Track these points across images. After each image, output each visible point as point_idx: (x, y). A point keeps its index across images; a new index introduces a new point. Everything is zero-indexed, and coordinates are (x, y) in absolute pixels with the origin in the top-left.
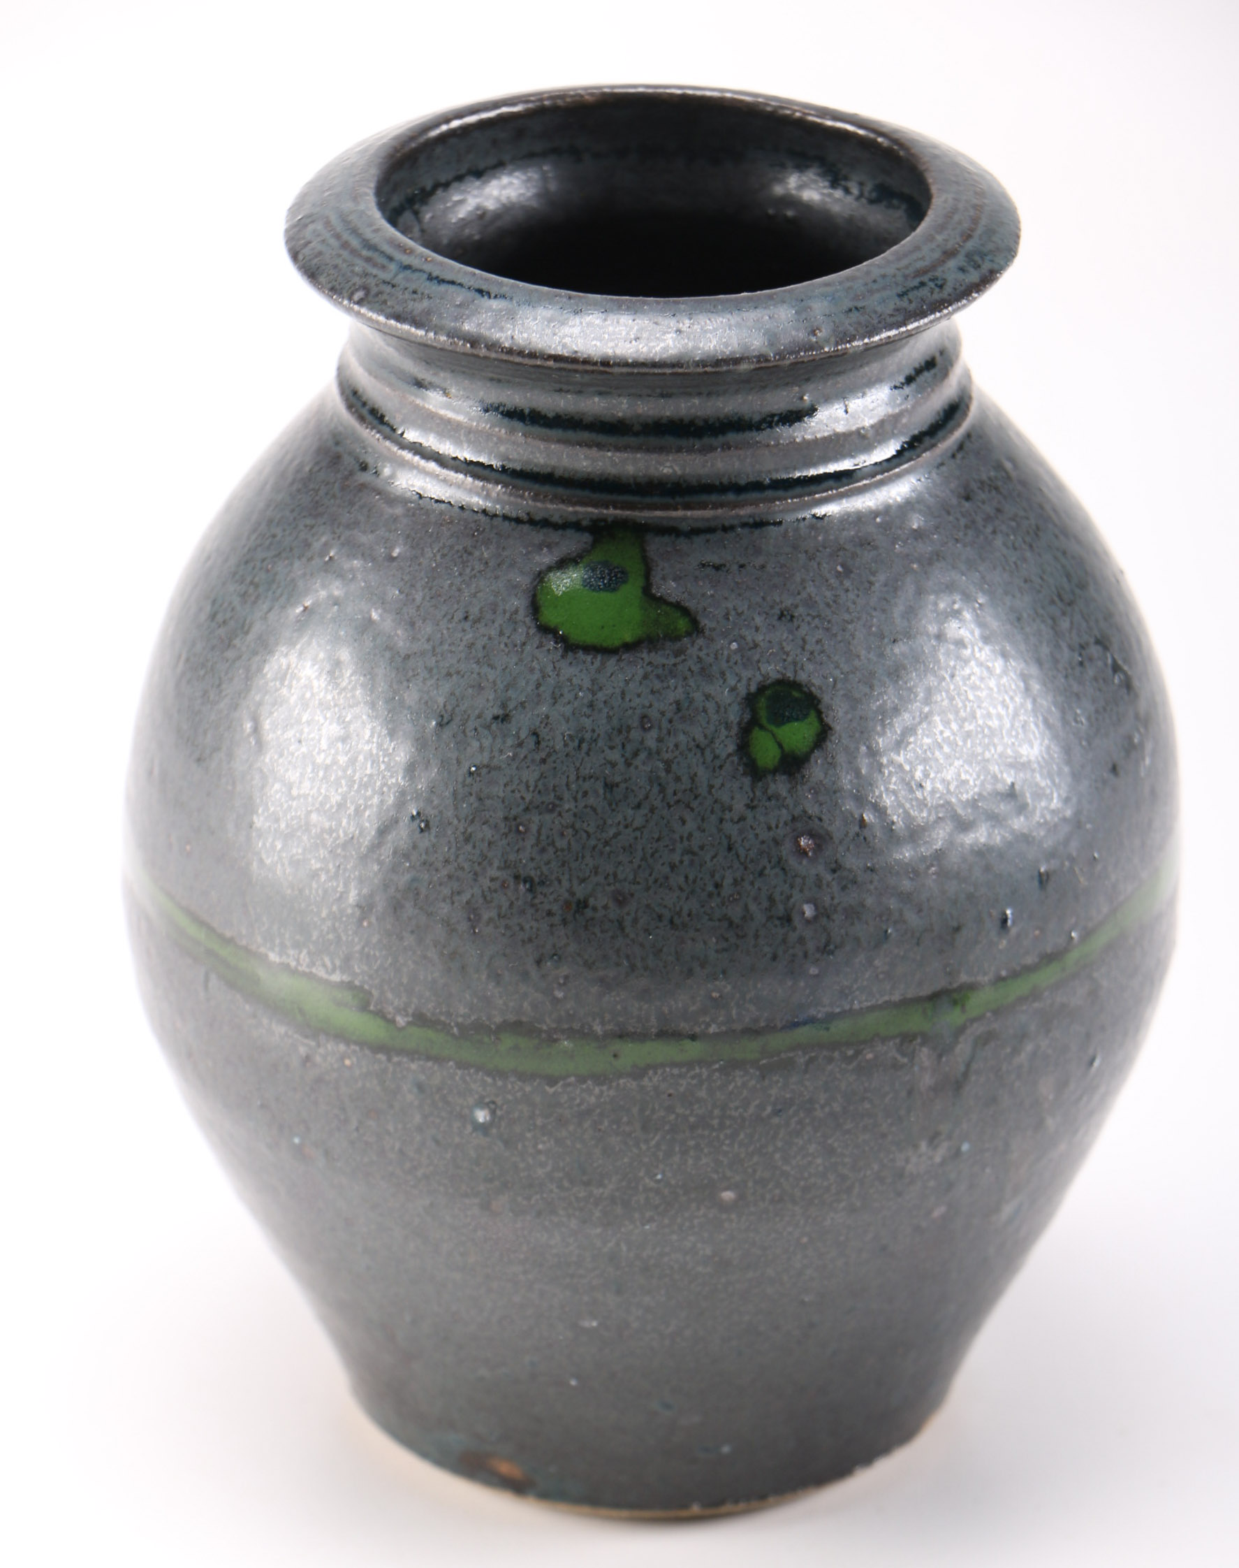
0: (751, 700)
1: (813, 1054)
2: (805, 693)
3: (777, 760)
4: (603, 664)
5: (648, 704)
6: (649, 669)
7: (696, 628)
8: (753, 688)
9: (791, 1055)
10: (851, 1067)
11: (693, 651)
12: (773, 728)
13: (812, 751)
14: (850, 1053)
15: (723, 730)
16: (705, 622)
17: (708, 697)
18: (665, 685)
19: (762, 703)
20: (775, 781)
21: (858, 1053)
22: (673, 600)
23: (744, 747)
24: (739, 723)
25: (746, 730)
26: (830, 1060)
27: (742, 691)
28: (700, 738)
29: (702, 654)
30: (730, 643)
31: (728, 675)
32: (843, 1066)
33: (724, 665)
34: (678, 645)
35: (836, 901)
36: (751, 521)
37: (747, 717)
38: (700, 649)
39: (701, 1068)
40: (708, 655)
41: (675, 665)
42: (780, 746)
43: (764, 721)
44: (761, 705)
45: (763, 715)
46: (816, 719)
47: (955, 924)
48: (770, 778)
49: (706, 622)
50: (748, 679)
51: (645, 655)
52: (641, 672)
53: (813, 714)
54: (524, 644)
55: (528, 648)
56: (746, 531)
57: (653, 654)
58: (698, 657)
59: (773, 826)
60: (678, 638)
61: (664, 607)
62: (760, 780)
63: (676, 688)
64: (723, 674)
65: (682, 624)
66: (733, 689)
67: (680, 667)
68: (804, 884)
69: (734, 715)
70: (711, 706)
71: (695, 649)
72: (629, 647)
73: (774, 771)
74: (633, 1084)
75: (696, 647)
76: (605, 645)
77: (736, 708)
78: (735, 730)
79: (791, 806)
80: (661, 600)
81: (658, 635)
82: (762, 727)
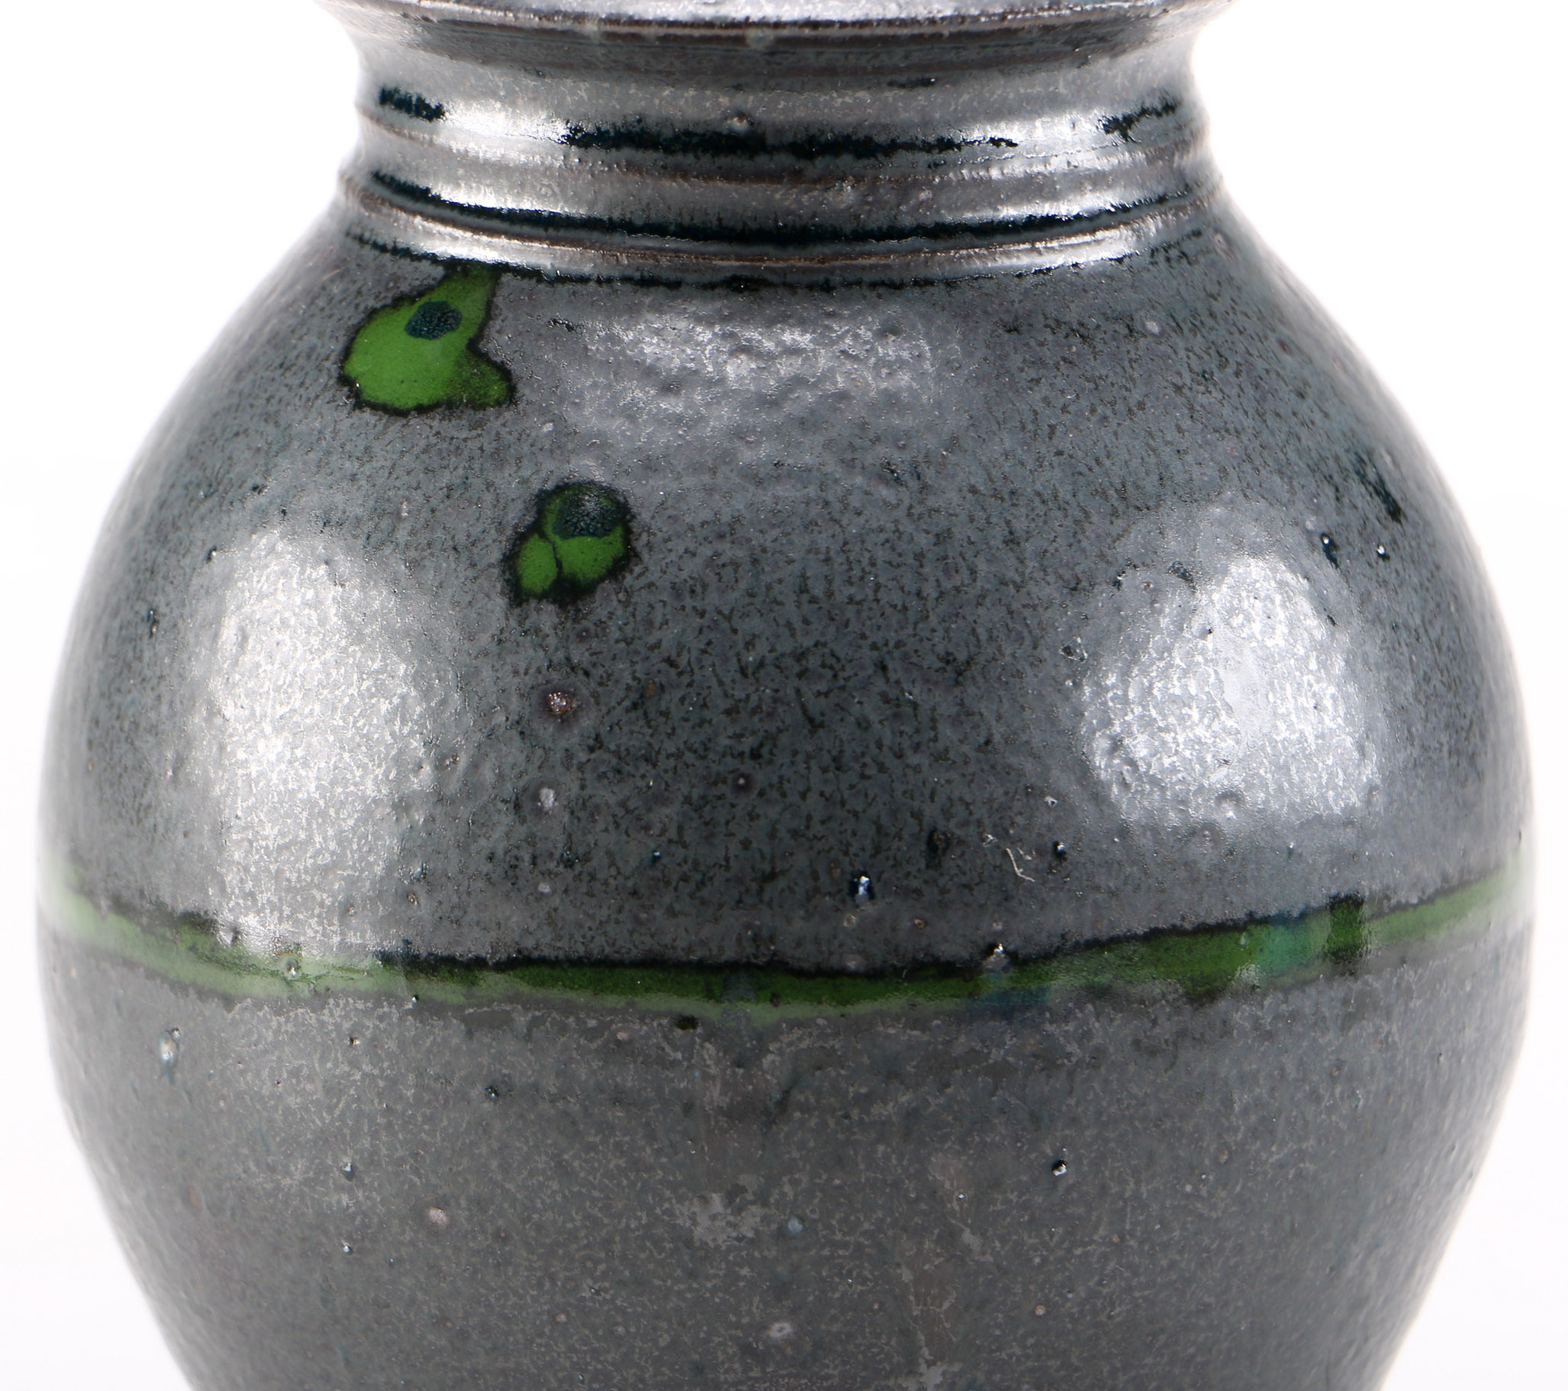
0: (543, 499)
1: (537, 1013)
2: (618, 502)
3: (548, 583)
4: (386, 427)
5: (415, 485)
6: (433, 440)
7: (510, 396)
8: (549, 486)
9: (508, 1008)
10: (594, 1046)
11: (495, 424)
12: (557, 539)
13: (602, 579)
14: (592, 1023)
15: (493, 531)
16: (524, 391)
17: (489, 485)
18: (445, 463)
19: (556, 504)
20: (538, 610)
21: (603, 1027)
22: (498, 359)
23: (510, 560)
24: (516, 527)
25: (520, 538)
26: (563, 1029)
27: (536, 486)
28: (461, 538)
29: (504, 431)
30: (544, 423)
31: (525, 462)
32: (582, 1041)
33: (526, 448)
34: (480, 415)
35: (588, 792)
36: (637, 275)
37: (529, 519)
38: (504, 425)
39: (390, 1006)
40: (510, 433)
41: (465, 440)
42: (559, 564)
43: (549, 529)
44: (552, 507)
45: (551, 520)
46: (620, 540)
47: (766, 867)
48: (533, 603)
49: (527, 392)
50: (548, 472)
51: (435, 423)
52: (423, 443)
53: (619, 531)
54: (317, 397)
55: (319, 402)
56: (628, 287)
57: (445, 423)
58: (498, 433)
59: (522, 671)
60: (483, 407)
61: (484, 367)
62: (520, 605)
63: (456, 468)
64: (519, 459)
65: (496, 390)
66: (524, 482)
67: (469, 443)
68: (546, 760)
69: (516, 515)
70: (489, 497)
71: (499, 422)
72: (422, 410)
73: (542, 596)
74: (312, 1018)
75: (501, 420)
76: (397, 404)
77: (520, 505)
78: (509, 532)
79: (552, 649)
80: (485, 357)
81: (461, 400)
82: (543, 536)
